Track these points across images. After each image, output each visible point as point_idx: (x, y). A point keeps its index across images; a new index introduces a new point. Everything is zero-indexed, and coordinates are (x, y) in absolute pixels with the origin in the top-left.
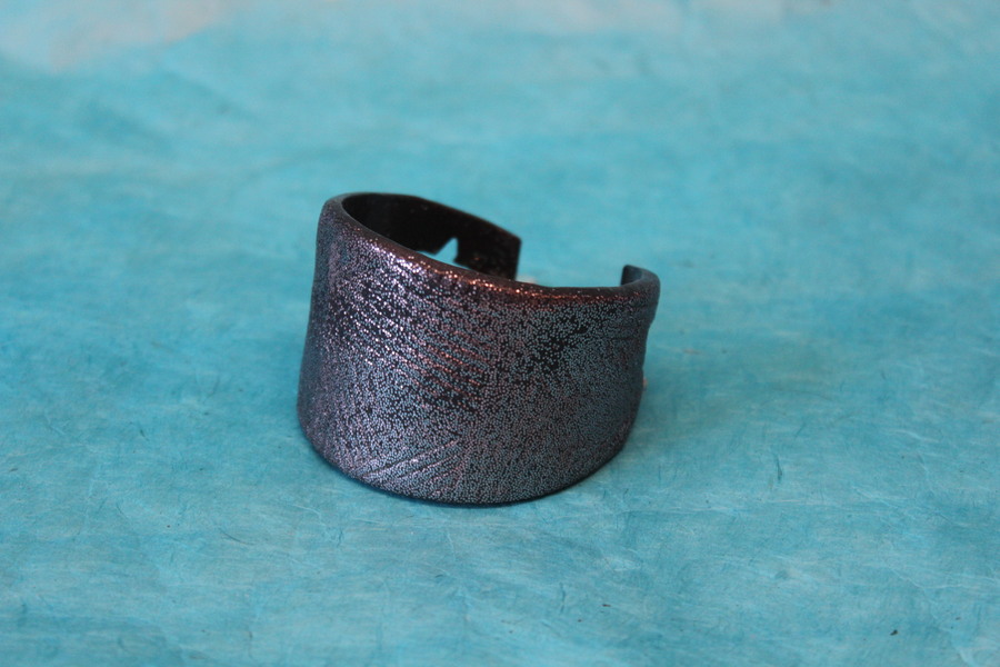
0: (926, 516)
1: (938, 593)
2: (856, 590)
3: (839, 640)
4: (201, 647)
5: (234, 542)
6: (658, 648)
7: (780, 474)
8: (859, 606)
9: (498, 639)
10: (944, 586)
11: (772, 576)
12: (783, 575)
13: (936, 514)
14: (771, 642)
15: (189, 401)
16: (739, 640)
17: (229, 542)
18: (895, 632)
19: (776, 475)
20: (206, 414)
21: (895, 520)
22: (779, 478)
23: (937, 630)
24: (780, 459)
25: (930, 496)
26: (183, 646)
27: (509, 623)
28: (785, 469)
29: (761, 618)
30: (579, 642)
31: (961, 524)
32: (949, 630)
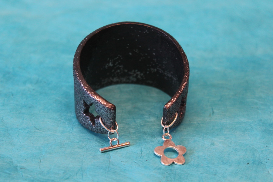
0: (259, 126)
1: (262, 151)
2: (236, 150)
3: (230, 166)
4: (24, 165)
5: (38, 131)
6: (171, 170)
7: (213, 112)
8: (237, 154)
9: (120, 167)
10: (264, 149)
11: (209, 144)
12: (213, 144)
13: (262, 126)
14: (208, 166)
15: (29, 86)
16: (198, 166)
17: (37, 130)
18: (248, 163)
19: (212, 113)
20: (34, 90)
21: (249, 128)
22: (213, 114)
23: (262, 163)
24: (213, 108)
25: (261, 120)
26: (18, 165)
27: (124, 162)
28: (215, 111)
29: (205, 158)
30: (145, 168)
31: (271, 129)
32: (266, 163)
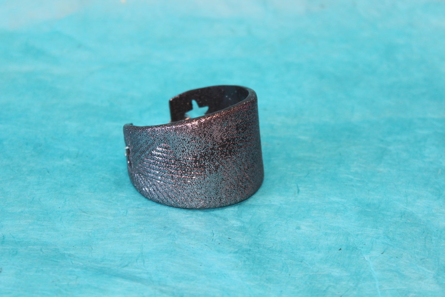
0: (354, 207)
1: (357, 235)
2: (326, 234)
3: (319, 252)
4: (72, 252)
5: (86, 214)
6: (249, 254)
7: (299, 191)
8: (327, 239)
9: (188, 250)
10: (360, 233)
11: (294, 228)
12: (298, 228)
13: (359, 206)
14: (293, 253)
15: (68, 160)
16: (281, 252)
17: (84, 214)
18: (341, 249)
19: (297, 191)
20: (74, 165)
21: (342, 208)
22: (298, 192)
23: (357, 249)
24: (299, 185)
25: (356, 200)
26: (66, 252)
27: (192, 244)
28: (301, 189)
29: (289, 244)
30: (219, 251)
31: (367, 210)
32: (361, 249)
